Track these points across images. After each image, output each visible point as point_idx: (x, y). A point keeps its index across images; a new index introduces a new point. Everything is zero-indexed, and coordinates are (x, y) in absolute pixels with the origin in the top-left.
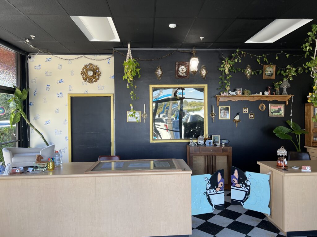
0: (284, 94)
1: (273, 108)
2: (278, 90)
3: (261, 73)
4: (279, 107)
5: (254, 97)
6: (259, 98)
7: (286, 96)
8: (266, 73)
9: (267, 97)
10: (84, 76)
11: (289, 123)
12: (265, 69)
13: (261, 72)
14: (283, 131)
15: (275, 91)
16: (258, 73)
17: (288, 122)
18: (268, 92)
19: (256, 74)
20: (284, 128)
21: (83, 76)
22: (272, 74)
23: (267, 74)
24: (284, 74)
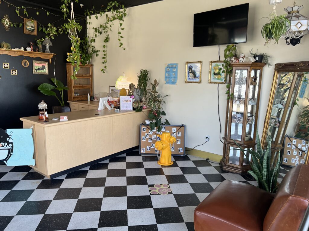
0: (47, 52)
1: (36, 65)
2: (41, 47)
3: (21, 27)
4: (43, 64)
5: (15, 51)
6: (21, 53)
7: (48, 54)
8: (26, 28)
9: (30, 53)
11: (53, 81)
12: (26, 23)
13: (21, 25)
14: (48, 88)
15: (38, 47)
16: (18, 25)
17: (52, 79)
18: (30, 47)
19: (16, 27)
20: (49, 85)
22: (33, 30)
23: (28, 29)
24: (46, 32)
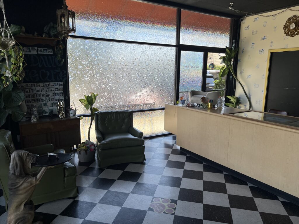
10: (287, 30)
21: (285, 30)
